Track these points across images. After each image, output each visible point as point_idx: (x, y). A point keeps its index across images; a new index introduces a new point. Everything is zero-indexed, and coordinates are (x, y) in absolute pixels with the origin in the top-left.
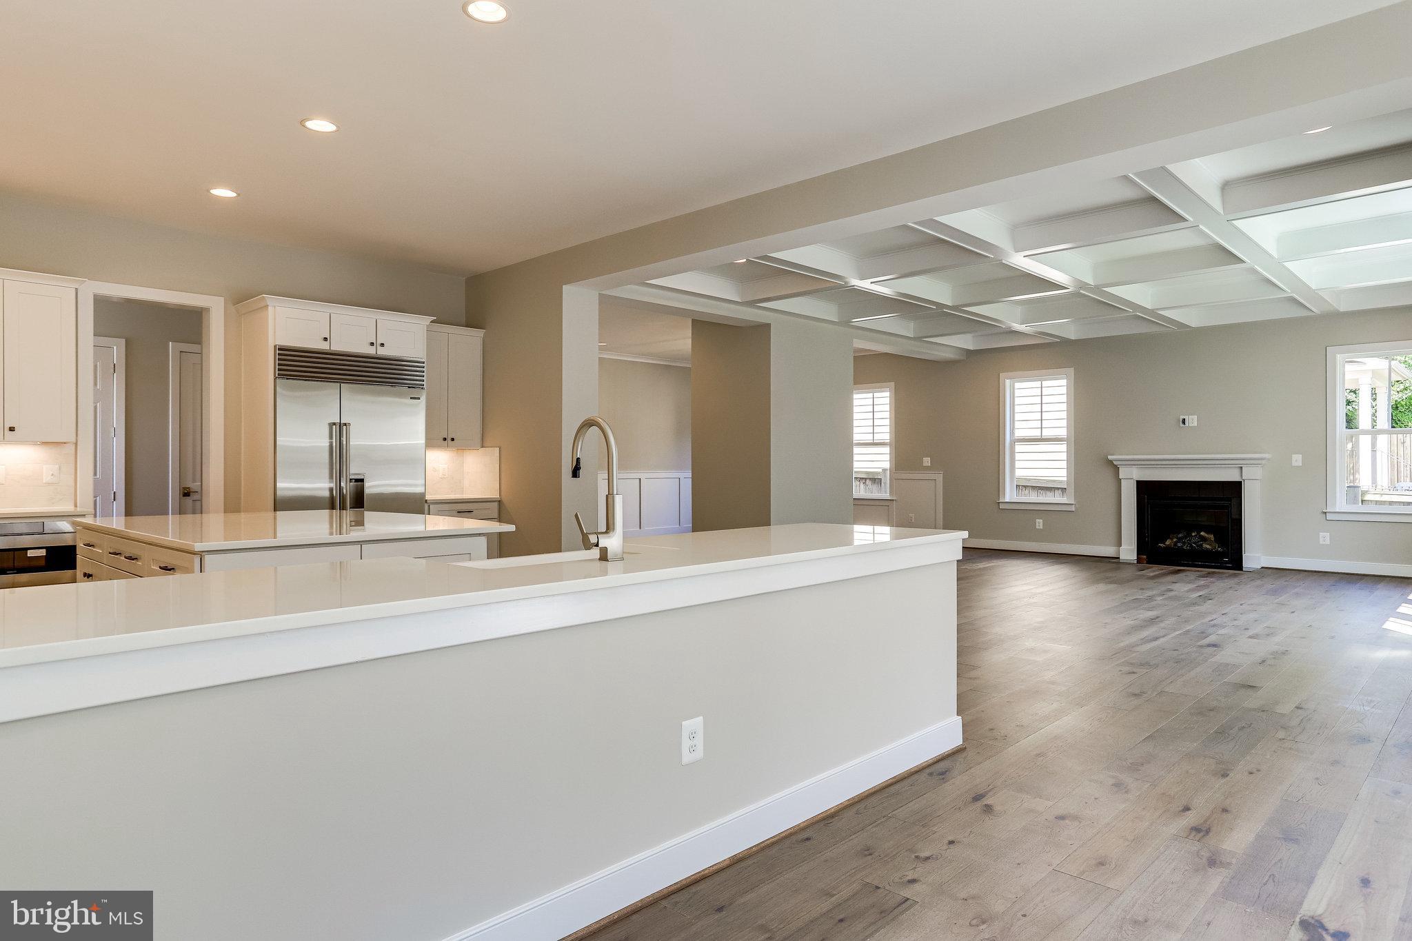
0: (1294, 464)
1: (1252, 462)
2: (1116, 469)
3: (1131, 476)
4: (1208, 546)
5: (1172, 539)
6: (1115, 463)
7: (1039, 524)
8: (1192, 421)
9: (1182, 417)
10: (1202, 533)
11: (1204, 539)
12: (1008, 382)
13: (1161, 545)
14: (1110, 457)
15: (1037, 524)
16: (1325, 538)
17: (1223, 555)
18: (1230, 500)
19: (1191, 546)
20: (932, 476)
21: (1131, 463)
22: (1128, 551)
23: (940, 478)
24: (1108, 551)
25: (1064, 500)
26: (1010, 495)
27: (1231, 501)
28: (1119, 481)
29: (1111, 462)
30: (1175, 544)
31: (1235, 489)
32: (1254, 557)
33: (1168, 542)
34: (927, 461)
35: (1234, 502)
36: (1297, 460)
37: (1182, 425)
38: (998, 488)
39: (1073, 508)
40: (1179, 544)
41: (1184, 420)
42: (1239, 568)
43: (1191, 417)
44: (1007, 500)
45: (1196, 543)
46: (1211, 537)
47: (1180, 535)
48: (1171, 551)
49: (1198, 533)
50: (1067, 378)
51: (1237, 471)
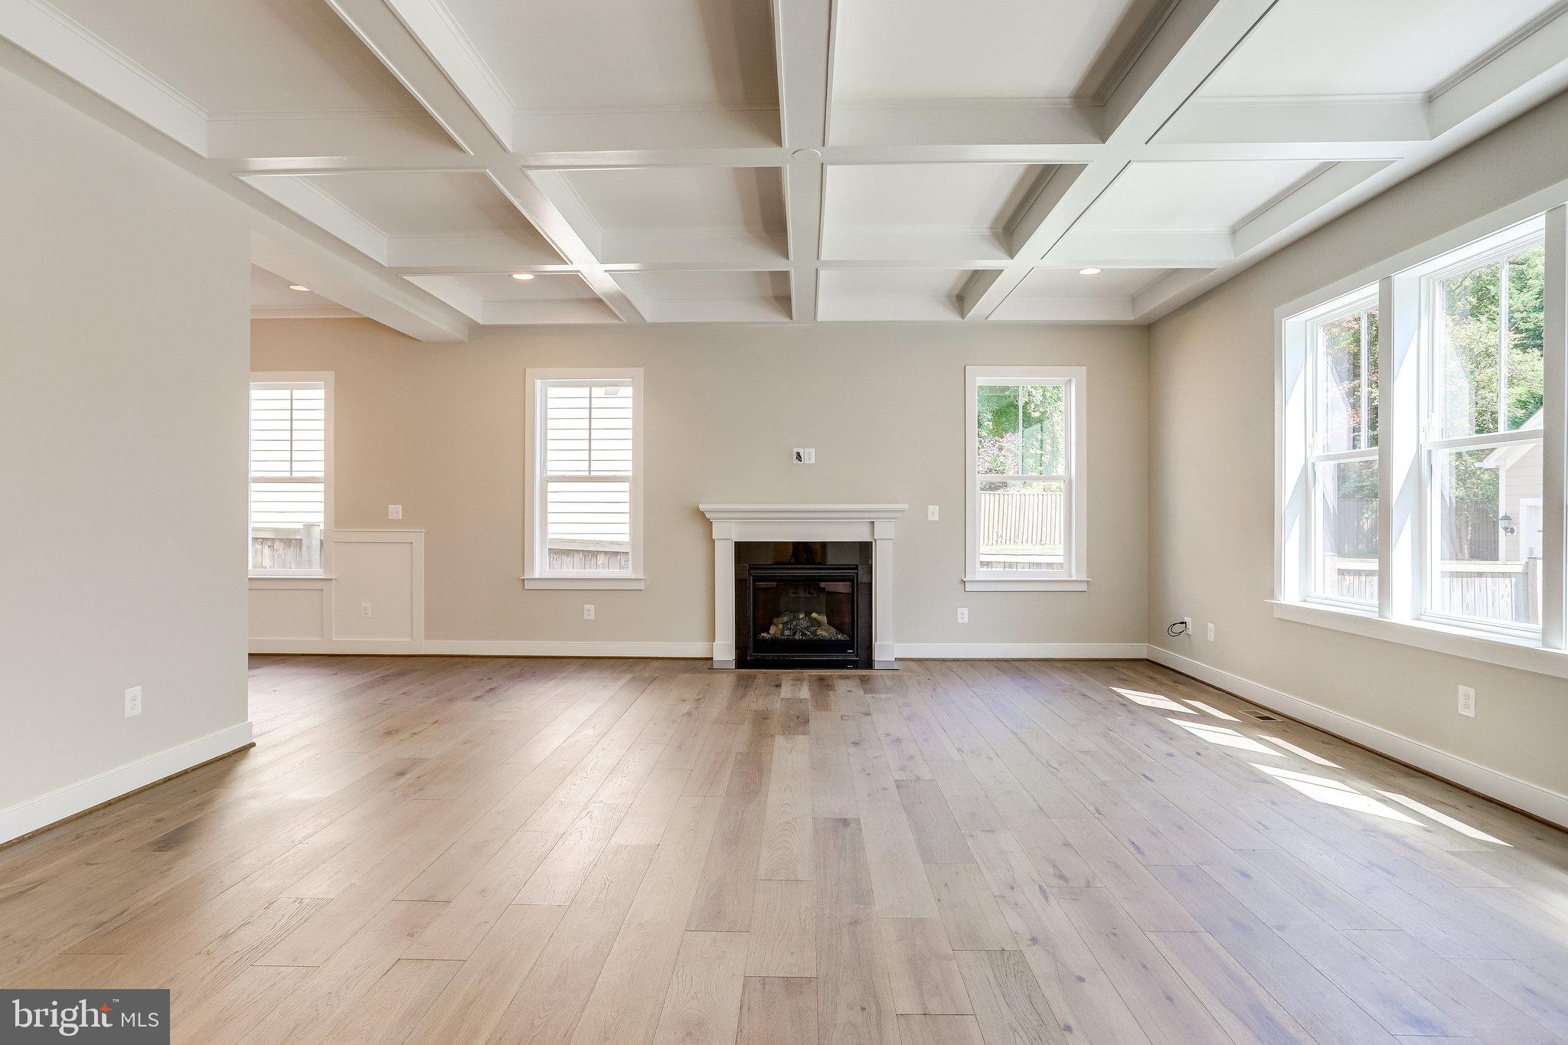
0: (931, 518)
1: (888, 515)
2: (709, 524)
3: (728, 534)
4: (824, 633)
5: (776, 625)
6: (708, 515)
7: (590, 611)
8: (810, 455)
9: (796, 450)
10: (814, 615)
11: (819, 624)
12: (538, 382)
13: (765, 635)
14: (702, 507)
15: (586, 612)
16: (963, 615)
17: (849, 644)
18: (857, 567)
19: (804, 634)
20: (406, 538)
21: (728, 516)
22: (724, 650)
23: (418, 538)
24: (695, 649)
25: (627, 573)
26: (541, 567)
27: (857, 569)
28: (711, 542)
29: (702, 514)
30: (782, 634)
31: (865, 549)
32: (887, 647)
33: (772, 630)
34: (395, 511)
35: (862, 570)
36: (934, 513)
37: (796, 462)
38: (522, 554)
39: (641, 586)
40: (787, 633)
41: (798, 454)
42: (869, 664)
43: (807, 450)
44: (537, 575)
45: (807, 628)
46: (824, 619)
47: (785, 619)
48: (776, 644)
49: (808, 614)
50: (633, 383)
51: (867, 528)
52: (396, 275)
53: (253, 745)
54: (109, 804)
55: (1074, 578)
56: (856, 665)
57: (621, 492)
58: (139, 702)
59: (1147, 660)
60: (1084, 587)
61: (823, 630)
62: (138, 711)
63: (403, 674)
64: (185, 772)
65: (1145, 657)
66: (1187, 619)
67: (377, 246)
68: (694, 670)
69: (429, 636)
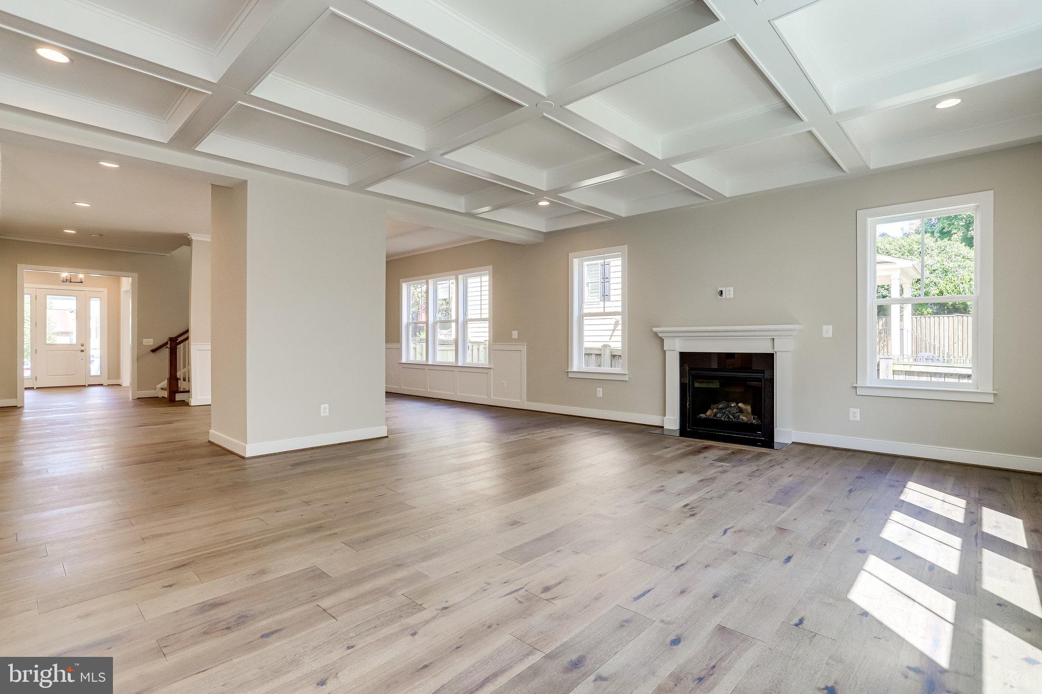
0: (825, 335)
2: (662, 340)
3: (676, 347)
4: (744, 418)
5: (712, 410)
6: (660, 335)
7: (600, 392)
8: (729, 293)
9: (720, 289)
10: (740, 405)
11: (741, 411)
12: (576, 261)
13: (703, 415)
14: (655, 329)
15: (598, 392)
16: (855, 414)
17: (757, 427)
19: (729, 418)
20: (518, 348)
21: (674, 335)
22: (672, 421)
23: (524, 348)
24: (653, 419)
25: (620, 370)
26: (577, 364)
27: (764, 373)
28: (665, 352)
29: (656, 334)
30: (715, 415)
31: (769, 359)
32: (785, 432)
33: (709, 413)
34: (515, 334)
35: (767, 375)
36: (828, 331)
37: (719, 297)
38: (567, 357)
39: (626, 378)
40: (718, 415)
41: (722, 291)
43: (727, 288)
44: (575, 369)
45: (733, 414)
46: (748, 408)
47: (721, 406)
48: (709, 422)
49: (737, 404)
50: (622, 256)
51: (770, 343)
53: (387, 437)
56: (762, 445)
57: (618, 323)
58: (327, 411)
60: (991, 399)
61: (745, 416)
62: (327, 414)
67: (458, 203)
69: (529, 400)
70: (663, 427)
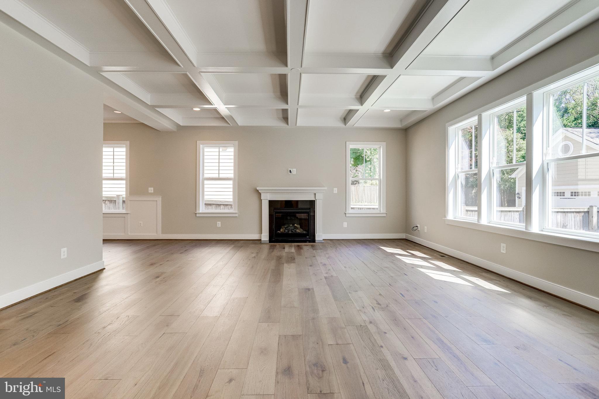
0: (334, 192)
1: (320, 191)
2: (260, 194)
3: (266, 198)
4: (299, 231)
5: (283, 229)
6: (260, 191)
8: (294, 171)
9: (290, 169)
10: (295, 225)
11: (297, 228)
12: (201, 146)
13: (279, 232)
14: (258, 188)
15: (218, 224)
16: (345, 225)
17: (307, 235)
18: (310, 209)
19: (293, 232)
21: (267, 191)
22: (265, 237)
23: (159, 199)
24: (256, 237)
25: (232, 211)
26: (202, 209)
28: (261, 200)
29: (258, 191)
30: (285, 231)
31: (312, 204)
32: (320, 236)
33: (281, 230)
34: (151, 190)
35: (311, 210)
36: (335, 190)
37: (289, 173)
38: (195, 205)
39: (237, 215)
40: (286, 231)
41: (290, 171)
42: (314, 241)
43: (293, 169)
44: (201, 212)
45: (293, 229)
46: (299, 226)
47: (286, 226)
48: (283, 235)
49: (293, 225)
50: (234, 146)
51: (313, 196)
52: (153, 108)
53: (104, 269)
54: (56, 288)
55: (382, 212)
56: (310, 242)
57: (230, 184)
58: (66, 253)
59: (405, 239)
60: (385, 215)
61: (299, 230)
62: (66, 256)
63: (155, 245)
64: (82, 278)
65: (404, 238)
66: (418, 225)
67: (147, 98)
68: (255, 244)
69: (163, 233)
70: (261, 240)
